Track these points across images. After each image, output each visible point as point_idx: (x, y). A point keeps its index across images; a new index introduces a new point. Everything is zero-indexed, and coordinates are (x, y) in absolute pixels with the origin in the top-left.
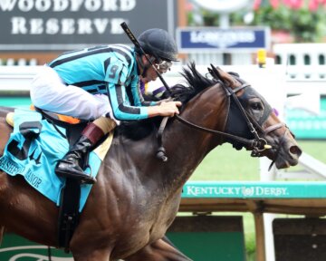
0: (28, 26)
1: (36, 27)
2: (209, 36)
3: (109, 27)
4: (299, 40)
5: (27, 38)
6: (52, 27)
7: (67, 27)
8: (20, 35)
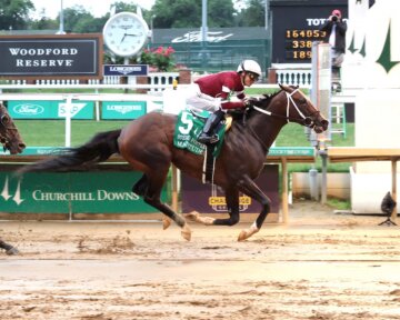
0: (24, 63)
1: (28, 63)
2: (120, 69)
3: (64, 63)
4: (160, 70)
5: (24, 69)
6: (36, 63)
7: (43, 63)
8: (20, 67)
